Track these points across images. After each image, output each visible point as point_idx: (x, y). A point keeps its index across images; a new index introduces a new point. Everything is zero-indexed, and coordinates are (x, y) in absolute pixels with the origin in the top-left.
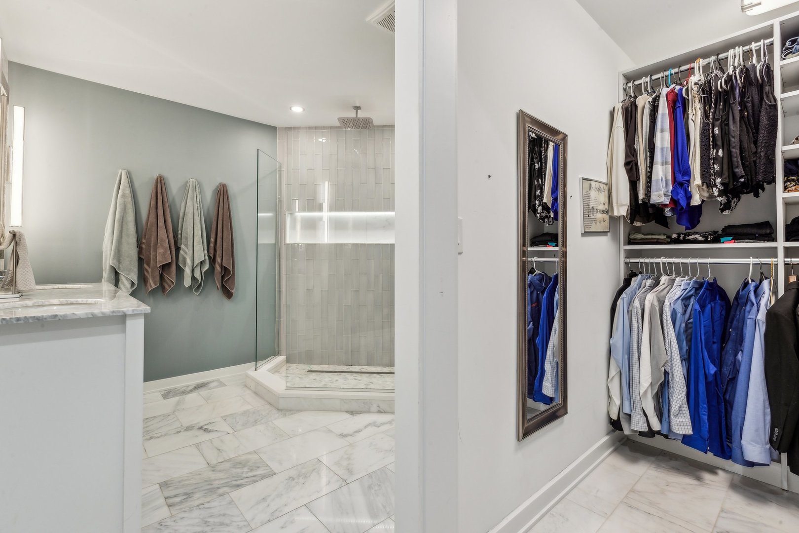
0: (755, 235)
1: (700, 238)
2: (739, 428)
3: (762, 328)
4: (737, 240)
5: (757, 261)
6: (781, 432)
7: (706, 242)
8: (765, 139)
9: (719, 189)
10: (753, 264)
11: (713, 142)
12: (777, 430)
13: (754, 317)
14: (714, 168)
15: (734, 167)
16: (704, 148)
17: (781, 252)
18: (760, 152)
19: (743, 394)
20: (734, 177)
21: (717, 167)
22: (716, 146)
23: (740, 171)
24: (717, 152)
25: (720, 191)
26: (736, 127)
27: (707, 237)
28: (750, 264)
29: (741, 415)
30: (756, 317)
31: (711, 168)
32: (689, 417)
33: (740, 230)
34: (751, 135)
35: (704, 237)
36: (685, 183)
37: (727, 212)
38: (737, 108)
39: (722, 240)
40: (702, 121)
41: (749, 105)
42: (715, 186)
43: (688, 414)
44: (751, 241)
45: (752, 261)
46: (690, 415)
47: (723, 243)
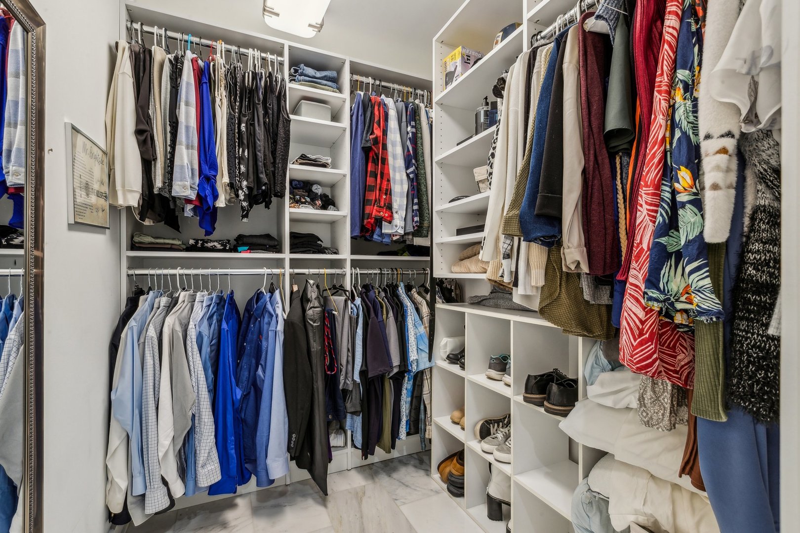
0: (266, 245)
1: (219, 246)
2: (264, 449)
3: (281, 338)
4: (252, 250)
5: (269, 271)
6: (298, 436)
7: (224, 250)
8: (282, 152)
9: (245, 193)
10: (267, 274)
11: (239, 139)
12: (294, 436)
13: (274, 328)
14: (240, 168)
15: (259, 172)
16: (231, 143)
17: (287, 264)
18: (279, 164)
19: (267, 411)
20: (258, 182)
21: (243, 168)
22: (241, 144)
23: (264, 177)
24: (243, 151)
25: (245, 195)
26: (261, 129)
27: (225, 246)
28: (264, 275)
29: (266, 434)
30: (276, 328)
31: (236, 167)
32: (218, 460)
33: (255, 240)
34: (270, 143)
35: (222, 245)
36: (213, 179)
37: (245, 220)
38: (261, 112)
39: (239, 249)
41: (270, 112)
42: (242, 189)
43: (217, 457)
44: (263, 251)
45: (265, 271)
46: (219, 458)
47: (240, 252)
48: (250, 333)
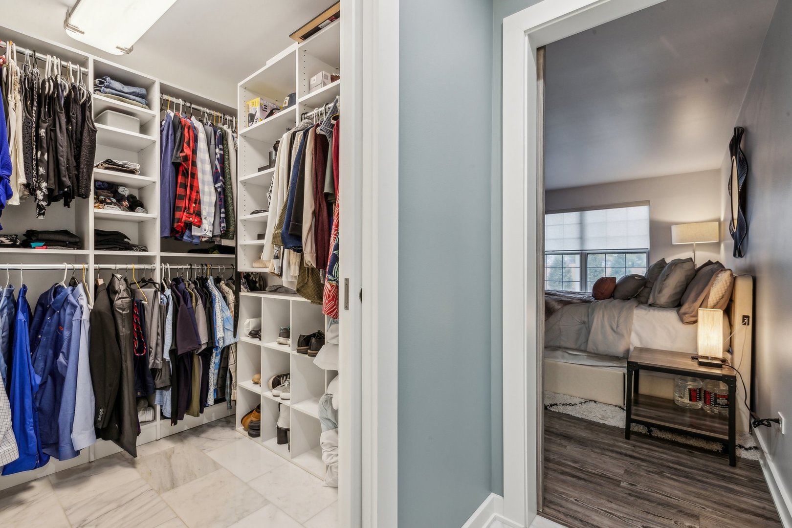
0: (65, 242)
1: (7, 242)
2: (69, 424)
3: (86, 326)
4: (49, 246)
5: (70, 266)
6: (105, 410)
7: (14, 246)
8: (87, 158)
9: (44, 193)
10: (68, 269)
11: (36, 141)
12: (101, 410)
13: (79, 318)
14: (37, 170)
15: (62, 175)
16: (27, 145)
17: (91, 259)
18: (83, 168)
19: (71, 392)
20: (61, 184)
21: (42, 170)
22: (39, 146)
23: (66, 180)
24: (43, 154)
25: (44, 195)
26: (64, 137)
27: (15, 241)
28: (65, 269)
29: (70, 412)
30: (81, 318)
31: (33, 169)
32: (15, 441)
33: (52, 237)
34: (73, 149)
35: (11, 240)
36: (5, 178)
37: (41, 217)
38: (63, 119)
39: (33, 244)
40: (24, 115)
41: (74, 121)
42: (41, 190)
43: (14, 438)
44: (62, 248)
45: (66, 266)
46: (16, 439)
47: (34, 248)
48: (47, 325)
